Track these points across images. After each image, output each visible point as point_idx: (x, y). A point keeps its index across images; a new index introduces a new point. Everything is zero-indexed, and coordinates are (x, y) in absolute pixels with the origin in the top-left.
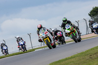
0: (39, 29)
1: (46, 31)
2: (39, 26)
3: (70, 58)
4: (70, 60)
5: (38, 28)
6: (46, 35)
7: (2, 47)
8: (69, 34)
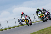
0: (22, 15)
1: (26, 16)
2: (22, 13)
3: (49, 28)
4: (49, 29)
6: (26, 18)
7: (19, 21)
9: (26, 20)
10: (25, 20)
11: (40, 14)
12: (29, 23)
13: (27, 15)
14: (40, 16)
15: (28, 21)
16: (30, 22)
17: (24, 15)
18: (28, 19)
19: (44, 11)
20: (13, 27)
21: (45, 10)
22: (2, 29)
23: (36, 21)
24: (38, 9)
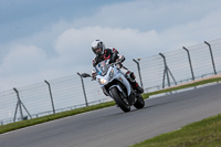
20: (73, 113)
22: (26, 118)
23: (173, 86)
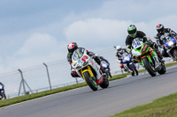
1: (85, 54)
5: (69, 50)
6: (85, 63)
8: (139, 58)
9: (86, 68)
10: (83, 69)
11: (139, 49)
12: (97, 81)
13: (88, 53)
14: (138, 53)
15: (92, 75)
16: (99, 76)
17: (78, 50)
18: (94, 67)
19: (163, 34)
21: (167, 31)
24: (131, 29)
